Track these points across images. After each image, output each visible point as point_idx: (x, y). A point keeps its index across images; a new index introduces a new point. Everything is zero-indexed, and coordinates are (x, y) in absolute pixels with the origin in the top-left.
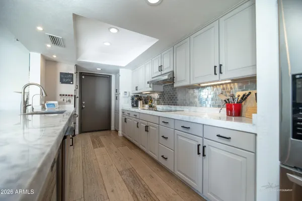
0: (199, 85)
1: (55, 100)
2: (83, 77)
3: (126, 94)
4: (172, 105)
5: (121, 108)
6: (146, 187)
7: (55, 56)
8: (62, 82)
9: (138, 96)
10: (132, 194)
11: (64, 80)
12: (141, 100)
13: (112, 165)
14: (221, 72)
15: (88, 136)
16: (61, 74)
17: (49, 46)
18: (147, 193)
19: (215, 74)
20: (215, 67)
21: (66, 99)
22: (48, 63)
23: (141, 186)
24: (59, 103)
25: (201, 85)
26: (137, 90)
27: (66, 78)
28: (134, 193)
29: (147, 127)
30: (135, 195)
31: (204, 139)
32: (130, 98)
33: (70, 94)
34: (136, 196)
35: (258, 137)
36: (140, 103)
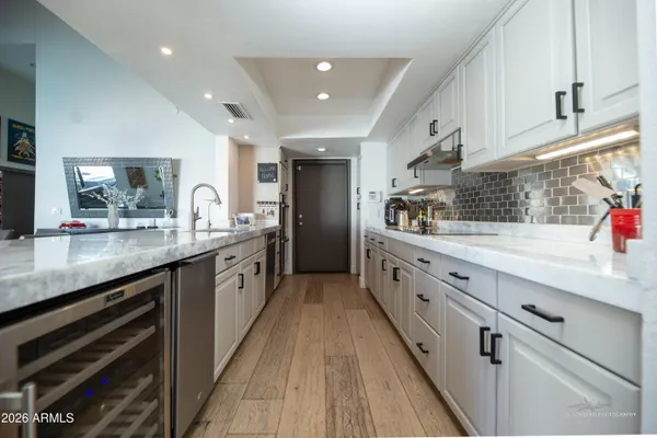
0: (534, 156)
1: (251, 211)
2: (300, 168)
3: (373, 198)
4: (470, 219)
5: (363, 228)
6: (364, 403)
7: (246, 137)
8: (261, 180)
9: (400, 200)
10: (328, 406)
11: (264, 176)
12: (402, 208)
13: (319, 340)
14: (577, 109)
15: (305, 280)
16: (260, 165)
17: (231, 121)
18: (361, 415)
19: (560, 116)
20: (559, 95)
21: (268, 208)
22: (243, 149)
23: (355, 397)
24: (258, 217)
25: (539, 158)
26: (394, 186)
27: (267, 174)
28: (333, 407)
29: (395, 270)
30: (334, 410)
31: (500, 314)
32: (383, 205)
33: (273, 201)
34: (334, 415)
35: (646, 329)
36: (403, 216)
